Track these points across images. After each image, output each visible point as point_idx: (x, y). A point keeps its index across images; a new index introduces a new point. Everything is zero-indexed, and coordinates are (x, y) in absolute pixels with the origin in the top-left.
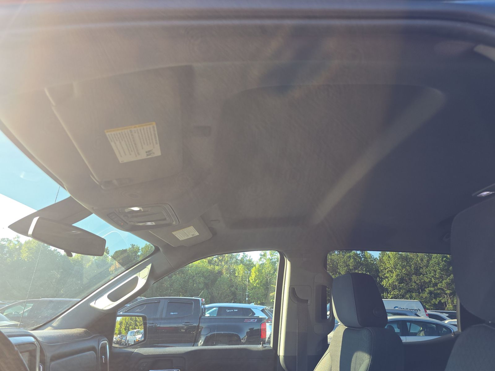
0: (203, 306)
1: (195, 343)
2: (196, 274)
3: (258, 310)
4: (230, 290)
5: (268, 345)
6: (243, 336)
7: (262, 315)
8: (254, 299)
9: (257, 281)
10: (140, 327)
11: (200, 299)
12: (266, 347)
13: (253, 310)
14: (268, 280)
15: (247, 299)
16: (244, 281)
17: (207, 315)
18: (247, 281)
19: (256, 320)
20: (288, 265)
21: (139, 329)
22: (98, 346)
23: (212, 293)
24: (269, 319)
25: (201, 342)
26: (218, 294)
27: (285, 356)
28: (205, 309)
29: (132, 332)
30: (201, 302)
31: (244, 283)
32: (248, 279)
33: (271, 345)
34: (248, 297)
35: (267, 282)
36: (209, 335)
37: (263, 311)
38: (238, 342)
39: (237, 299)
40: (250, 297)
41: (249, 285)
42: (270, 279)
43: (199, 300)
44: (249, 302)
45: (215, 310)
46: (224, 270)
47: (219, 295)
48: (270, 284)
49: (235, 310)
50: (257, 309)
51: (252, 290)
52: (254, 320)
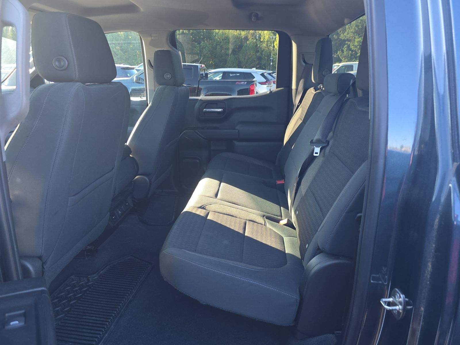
2: (223, 40)
15: (271, 64)
16: (269, 46)
18: (272, 46)
19: (246, 83)
26: (245, 59)
31: (269, 48)
32: (273, 44)
34: (273, 62)
36: (207, 94)
37: (263, 75)
46: (249, 36)
49: (237, 75)
50: (256, 73)
52: (244, 83)
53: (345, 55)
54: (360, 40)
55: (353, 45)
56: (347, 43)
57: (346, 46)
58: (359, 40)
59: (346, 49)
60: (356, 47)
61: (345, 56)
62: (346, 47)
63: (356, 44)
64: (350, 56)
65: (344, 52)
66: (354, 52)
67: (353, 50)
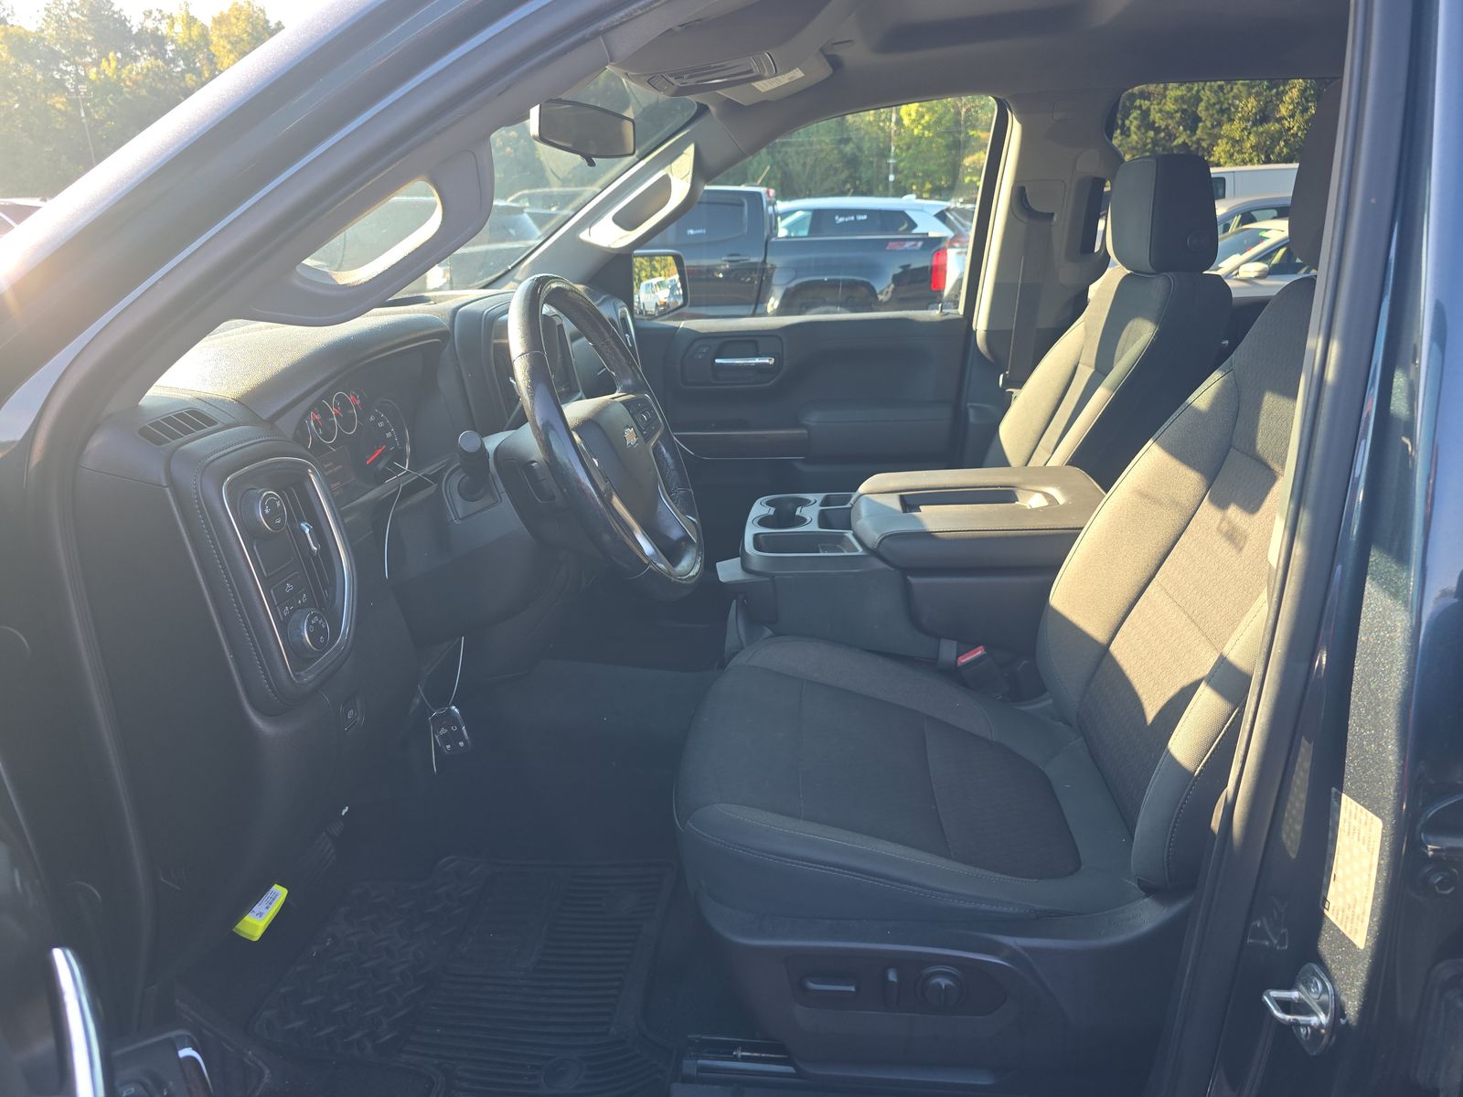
0: (770, 209)
1: (759, 306)
3: (924, 213)
4: (841, 152)
5: (953, 311)
6: (884, 288)
7: (937, 230)
8: (915, 176)
9: (927, 118)
10: (662, 273)
11: (762, 190)
12: (948, 314)
13: (910, 214)
14: (959, 113)
15: (892, 178)
16: (884, 121)
17: (782, 233)
18: (894, 119)
19: (920, 244)
20: (1015, 130)
21: (660, 275)
22: (617, 315)
23: (787, 165)
24: (958, 237)
25: (773, 303)
26: (804, 165)
27: (990, 333)
28: (776, 215)
29: (648, 285)
30: (765, 199)
31: (882, 129)
33: (961, 310)
34: (896, 171)
35: (957, 123)
36: (793, 284)
37: (942, 216)
38: (870, 302)
39: (860, 179)
40: (900, 173)
41: (900, 134)
42: (968, 110)
43: (759, 194)
44: (901, 191)
45: (802, 220)
47: (808, 168)
48: (966, 128)
49: (861, 218)
50: (922, 211)
51: (909, 148)
52: (915, 245)
53: (1134, 144)
54: (1185, 92)
55: (1160, 111)
56: (1141, 106)
57: (1135, 113)
58: (1179, 93)
59: (1136, 123)
60: (1170, 115)
61: (1134, 148)
62: (1135, 118)
63: (1170, 106)
64: (1150, 146)
65: (1129, 136)
66: (1162, 135)
67: (1159, 127)
